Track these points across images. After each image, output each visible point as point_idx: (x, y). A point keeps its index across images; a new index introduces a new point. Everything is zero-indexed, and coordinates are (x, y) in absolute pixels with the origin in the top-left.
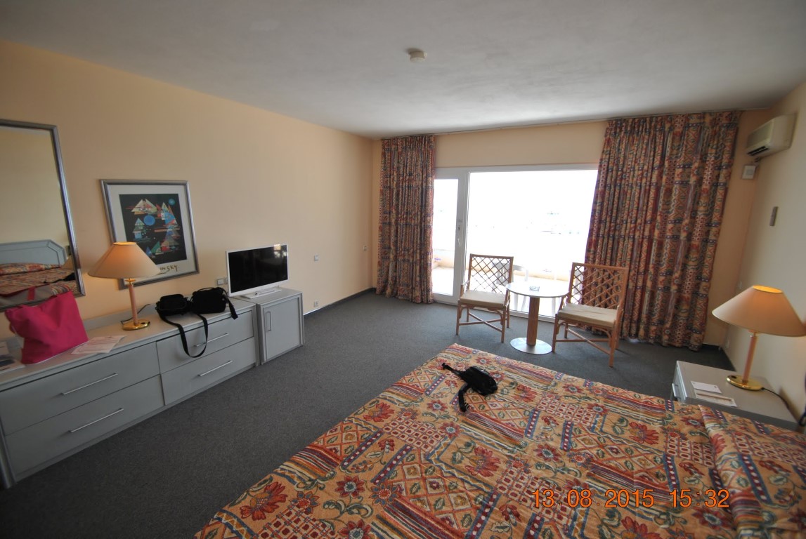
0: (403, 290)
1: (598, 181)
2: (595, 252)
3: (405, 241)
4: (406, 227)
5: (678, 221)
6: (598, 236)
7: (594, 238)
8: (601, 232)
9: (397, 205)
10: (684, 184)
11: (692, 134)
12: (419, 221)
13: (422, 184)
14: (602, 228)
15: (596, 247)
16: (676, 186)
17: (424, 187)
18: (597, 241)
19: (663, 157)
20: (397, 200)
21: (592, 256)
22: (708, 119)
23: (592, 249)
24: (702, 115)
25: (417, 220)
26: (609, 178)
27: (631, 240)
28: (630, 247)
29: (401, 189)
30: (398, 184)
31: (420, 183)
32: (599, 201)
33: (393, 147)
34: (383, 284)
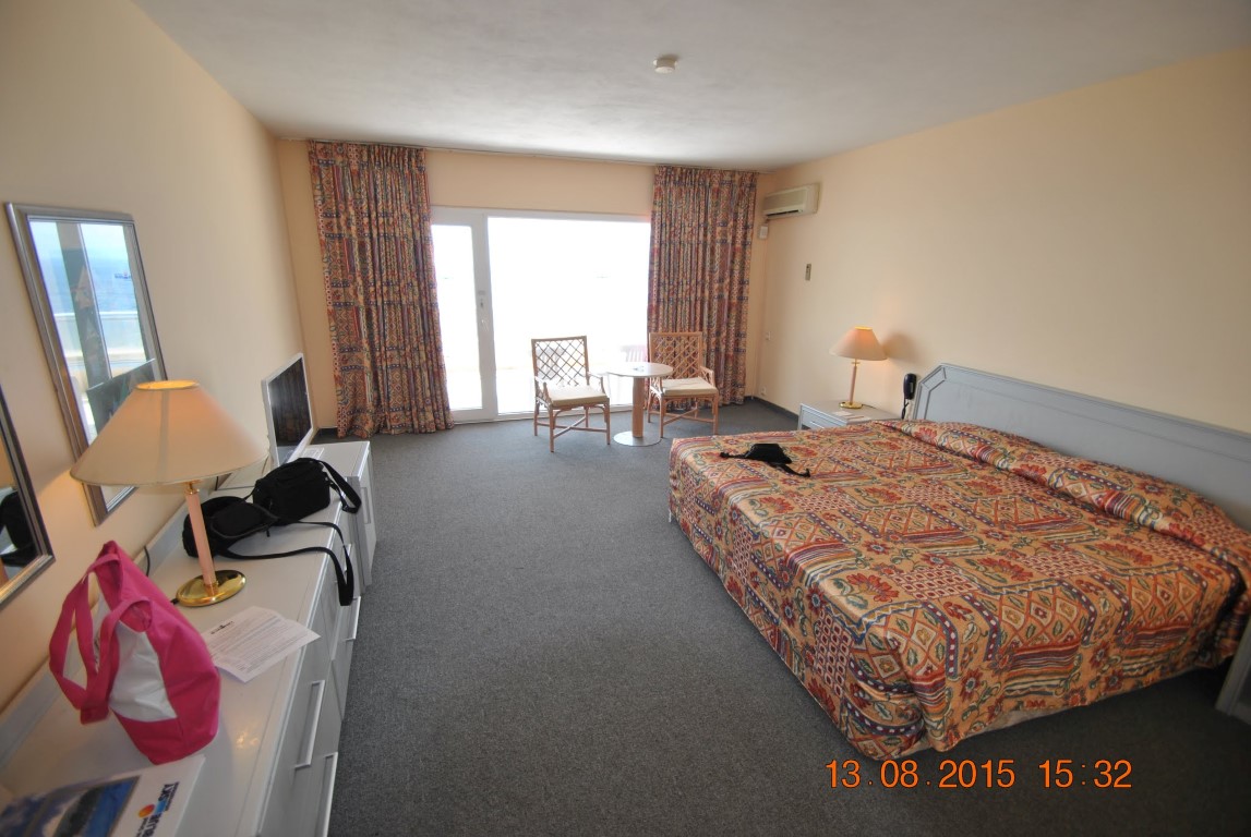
0: (397, 419)
1: (652, 237)
2: (657, 318)
3: (391, 332)
4: (389, 308)
5: (721, 280)
6: (658, 301)
7: (654, 303)
8: (661, 297)
9: (364, 270)
10: (724, 242)
11: (725, 191)
12: (416, 297)
13: (413, 233)
14: (662, 292)
15: (657, 313)
16: (718, 245)
17: (418, 238)
18: (658, 306)
19: (706, 213)
20: (363, 260)
21: (654, 325)
22: (737, 177)
23: (654, 316)
24: (733, 173)
25: (411, 297)
26: (664, 233)
27: (688, 303)
28: (687, 310)
29: (367, 240)
30: (360, 231)
31: (410, 230)
32: (656, 260)
33: (339, 159)
34: (349, 418)
